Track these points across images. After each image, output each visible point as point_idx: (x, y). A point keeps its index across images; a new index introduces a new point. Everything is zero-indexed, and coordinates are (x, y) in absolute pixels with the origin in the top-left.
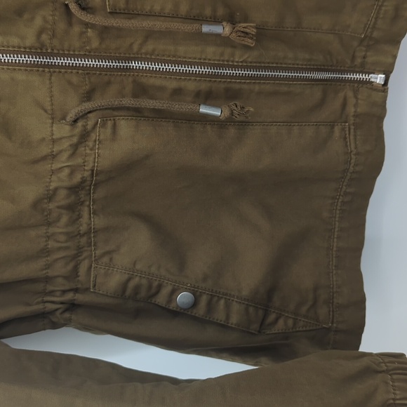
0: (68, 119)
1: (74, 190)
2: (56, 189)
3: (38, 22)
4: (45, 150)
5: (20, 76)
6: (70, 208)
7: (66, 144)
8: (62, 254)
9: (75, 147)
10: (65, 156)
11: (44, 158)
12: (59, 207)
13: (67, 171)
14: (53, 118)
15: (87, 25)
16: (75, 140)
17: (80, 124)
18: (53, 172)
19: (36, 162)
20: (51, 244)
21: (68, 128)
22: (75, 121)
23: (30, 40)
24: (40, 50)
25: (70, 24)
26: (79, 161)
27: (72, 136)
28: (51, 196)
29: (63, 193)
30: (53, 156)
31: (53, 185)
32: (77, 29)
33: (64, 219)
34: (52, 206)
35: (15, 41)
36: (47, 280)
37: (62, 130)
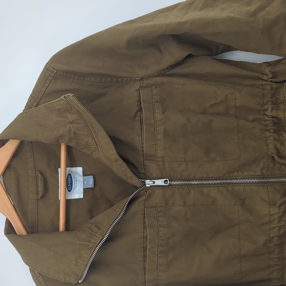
0: (277, 205)
1: (280, 237)
2: (273, 237)
3: (261, 165)
4: (267, 219)
5: (255, 188)
6: (279, 245)
7: (276, 216)
8: (276, 268)
9: (280, 217)
10: (276, 221)
11: (266, 223)
12: (274, 245)
13: (277, 228)
14: (270, 205)
15: (281, 164)
16: (281, 214)
17: (282, 207)
18: (271, 229)
19: (263, 225)
20: (271, 263)
21: (277, 209)
22: (280, 206)
23: (258, 172)
24: (262, 176)
25: (274, 164)
26: (283, 223)
27: (279, 213)
28: (270, 240)
29: (276, 238)
30: (270, 222)
31: (272, 235)
32: (277, 166)
33: (277, 251)
34: (271, 245)
35: (252, 173)
36: (270, 280)
37: (274, 210)
